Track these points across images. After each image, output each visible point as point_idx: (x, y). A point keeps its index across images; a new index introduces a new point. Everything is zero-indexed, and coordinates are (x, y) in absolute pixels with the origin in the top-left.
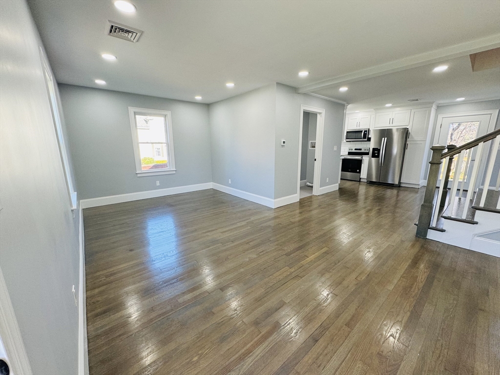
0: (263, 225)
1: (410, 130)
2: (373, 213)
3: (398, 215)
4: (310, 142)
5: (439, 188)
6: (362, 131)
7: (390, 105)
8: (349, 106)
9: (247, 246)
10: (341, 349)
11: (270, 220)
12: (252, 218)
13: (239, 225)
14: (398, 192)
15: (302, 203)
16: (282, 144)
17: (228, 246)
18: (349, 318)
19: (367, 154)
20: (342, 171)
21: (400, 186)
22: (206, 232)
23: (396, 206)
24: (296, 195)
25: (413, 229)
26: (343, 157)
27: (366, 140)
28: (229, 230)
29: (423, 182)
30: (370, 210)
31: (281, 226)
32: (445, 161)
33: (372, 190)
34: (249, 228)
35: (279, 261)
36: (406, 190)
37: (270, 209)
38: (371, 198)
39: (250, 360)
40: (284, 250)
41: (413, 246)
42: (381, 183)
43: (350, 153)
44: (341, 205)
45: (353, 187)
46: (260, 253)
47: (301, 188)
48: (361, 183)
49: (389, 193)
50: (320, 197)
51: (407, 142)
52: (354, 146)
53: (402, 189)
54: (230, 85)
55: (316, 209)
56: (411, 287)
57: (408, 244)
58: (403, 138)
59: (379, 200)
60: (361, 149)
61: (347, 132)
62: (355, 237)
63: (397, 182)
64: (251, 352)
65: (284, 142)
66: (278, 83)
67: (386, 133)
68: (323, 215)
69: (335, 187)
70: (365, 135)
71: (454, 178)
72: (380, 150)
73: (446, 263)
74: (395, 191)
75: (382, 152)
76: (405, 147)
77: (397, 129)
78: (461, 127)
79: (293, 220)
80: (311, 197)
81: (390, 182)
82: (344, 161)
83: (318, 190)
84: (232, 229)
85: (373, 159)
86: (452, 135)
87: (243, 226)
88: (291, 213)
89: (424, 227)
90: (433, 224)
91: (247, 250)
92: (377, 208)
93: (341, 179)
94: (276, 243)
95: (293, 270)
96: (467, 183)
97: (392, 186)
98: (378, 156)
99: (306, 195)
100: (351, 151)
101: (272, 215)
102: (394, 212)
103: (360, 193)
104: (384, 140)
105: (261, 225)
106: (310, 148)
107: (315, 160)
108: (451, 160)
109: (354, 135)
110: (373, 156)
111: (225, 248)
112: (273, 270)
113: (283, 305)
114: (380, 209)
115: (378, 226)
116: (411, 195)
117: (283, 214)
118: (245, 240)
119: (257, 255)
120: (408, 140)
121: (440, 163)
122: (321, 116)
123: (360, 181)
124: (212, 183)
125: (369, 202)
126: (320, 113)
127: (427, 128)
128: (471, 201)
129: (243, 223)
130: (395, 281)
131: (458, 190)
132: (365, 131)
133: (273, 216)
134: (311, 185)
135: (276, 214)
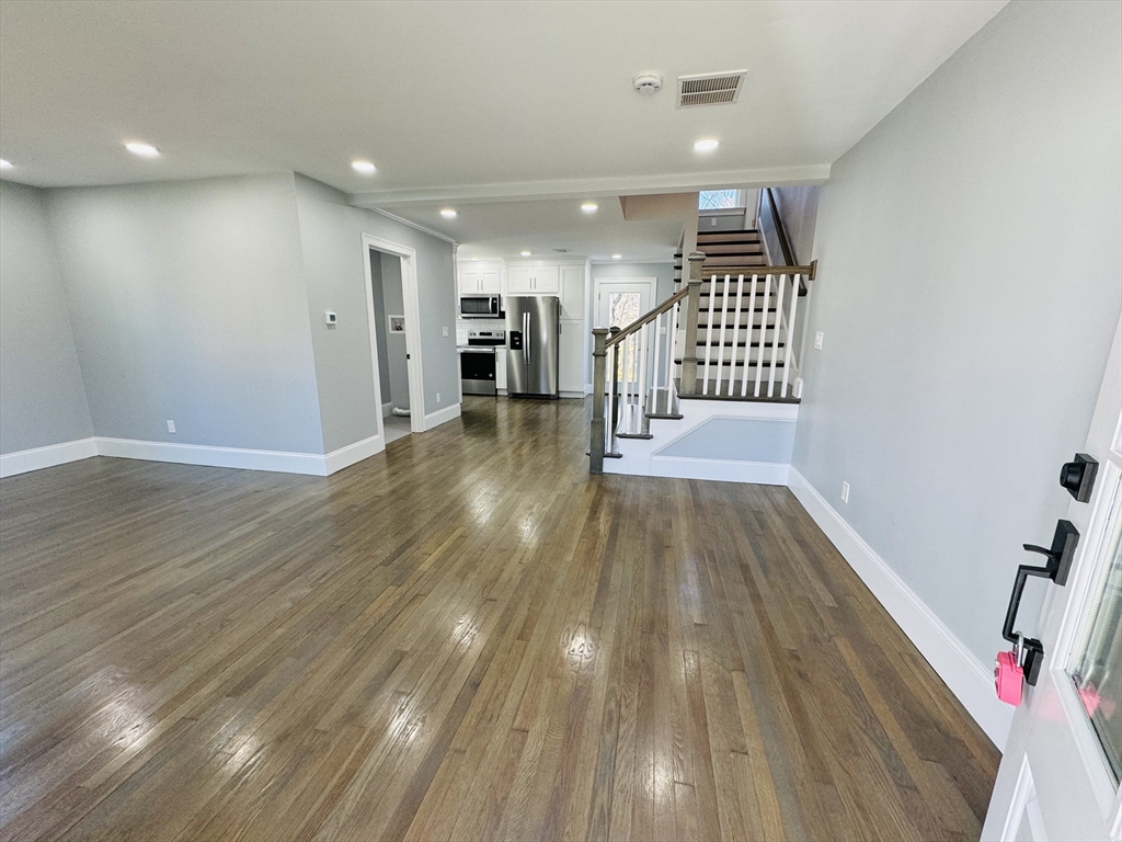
0: (307, 518)
1: (561, 300)
2: (525, 450)
3: (563, 445)
4: (390, 317)
5: (607, 394)
6: (488, 299)
7: (526, 254)
8: (461, 248)
9: (277, 577)
10: (518, 677)
11: (325, 503)
12: (274, 510)
13: (234, 534)
14: (557, 408)
15: (391, 452)
16: (329, 321)
17: (218, 594)
18: (521, 626)
19: (502, 342)
20: (463, 377)
21: (559, 398)
22: (123, 580)
23: (556, 431)
24: (376, 437)
25: (585, 461)
26: (462, 350)
27: (497, 315)
28: (208, 555)
29: (588, 388)
30: (521, 445)
31: (355, 510)
32: (610, 350)
33: (518, 408)
34: (270, 533)
35: (370, 581)
36: (568, 404)
37: (315, 479)
38: (518, 424)
39: (355, 788)
40: (375, 557)
41: (588, 489)
42: (531, 396)
43: (472, 342)
44: (470, 445)
45: (486, 407)
46: (318, 579)
47: (385, 421)
48: (499, 399)
49: (546, 411)
50: (427, 436)
51: (561, 322)
52: (478, 327)
53: (562, 401)
54: (142, 149)
55: (424, 459)
56: (594, 548)
57: (582, 487)
58: (553, 313)
59: (531, 424)
60: (490, 334)
61: (462, 299)
62: (507, 495)
63: (553, 392)
64: (355, 773)
65: (333, 318)
66: (297, 174)
67: (526, 304)
68: (441, 469)
69: (454, 411)
70: (494, 305)
71: (623, 379)
72: (521, 334)
73: (628, 503)
74: (553, 407)
75: (526, 339)
76: (557, 330)
77: (543, 298)
78: (623, 299)
79: (379, 492)
80: (409, 438)
81: (543, 392)
82: (464, 356)
83: (421, 421)
84: (216, 550)
85: (514, 353)
86: (613, 310)
87: (247, 535)
88: (371, 479)
89: (598, 455)
90: (608, 450)
91: (282, 583)
92: (530, 440)
93: (463, 394)
94: (354, 547)
95: (404, 589)
96: (637, 384)
97: (547, 399)
98: (520, 347)
99: (398, 434)
100: (473, 337)
101: (325, 492)
102: (556, 442)
103: (499, 417)
104: (527, 317)
105: (303, 521)
106: (391, 332)
107: (408, 357)
108: (616, 348)
109: (473, 305)
110: (513, 346)
111: (204, 603)
112: (363, 602)
113: (402, 658)
114: (536, 441)
115: (537, 470)
116: (576, 410)
117: (353, 484)
118: (268, 563)
119: (312, 586)
120: (561, 317)
121: (605, 355)
122: (409, 263)
123: (496, 395)
124: (93, 439)
125: (516, 430)
126: (406, 257)
127: (583, 300)
128: (644, 408)
129: (248, 528)
130: (575, 546)
131: (629, 395)
132: (493, 299)
133: (328, 495)
134: (403, 412)
135: (336, 488)
